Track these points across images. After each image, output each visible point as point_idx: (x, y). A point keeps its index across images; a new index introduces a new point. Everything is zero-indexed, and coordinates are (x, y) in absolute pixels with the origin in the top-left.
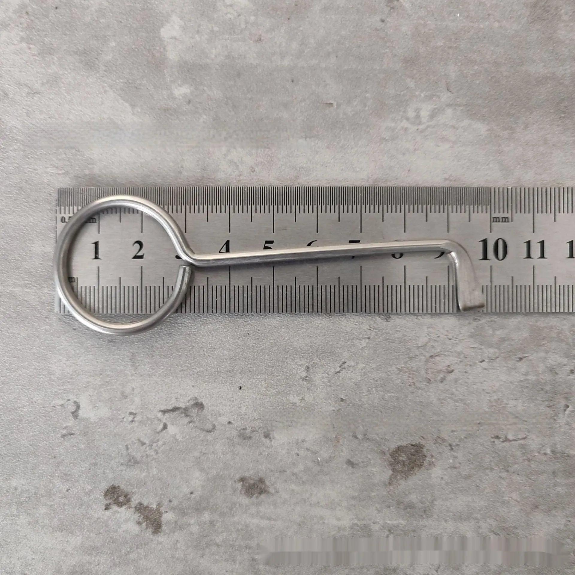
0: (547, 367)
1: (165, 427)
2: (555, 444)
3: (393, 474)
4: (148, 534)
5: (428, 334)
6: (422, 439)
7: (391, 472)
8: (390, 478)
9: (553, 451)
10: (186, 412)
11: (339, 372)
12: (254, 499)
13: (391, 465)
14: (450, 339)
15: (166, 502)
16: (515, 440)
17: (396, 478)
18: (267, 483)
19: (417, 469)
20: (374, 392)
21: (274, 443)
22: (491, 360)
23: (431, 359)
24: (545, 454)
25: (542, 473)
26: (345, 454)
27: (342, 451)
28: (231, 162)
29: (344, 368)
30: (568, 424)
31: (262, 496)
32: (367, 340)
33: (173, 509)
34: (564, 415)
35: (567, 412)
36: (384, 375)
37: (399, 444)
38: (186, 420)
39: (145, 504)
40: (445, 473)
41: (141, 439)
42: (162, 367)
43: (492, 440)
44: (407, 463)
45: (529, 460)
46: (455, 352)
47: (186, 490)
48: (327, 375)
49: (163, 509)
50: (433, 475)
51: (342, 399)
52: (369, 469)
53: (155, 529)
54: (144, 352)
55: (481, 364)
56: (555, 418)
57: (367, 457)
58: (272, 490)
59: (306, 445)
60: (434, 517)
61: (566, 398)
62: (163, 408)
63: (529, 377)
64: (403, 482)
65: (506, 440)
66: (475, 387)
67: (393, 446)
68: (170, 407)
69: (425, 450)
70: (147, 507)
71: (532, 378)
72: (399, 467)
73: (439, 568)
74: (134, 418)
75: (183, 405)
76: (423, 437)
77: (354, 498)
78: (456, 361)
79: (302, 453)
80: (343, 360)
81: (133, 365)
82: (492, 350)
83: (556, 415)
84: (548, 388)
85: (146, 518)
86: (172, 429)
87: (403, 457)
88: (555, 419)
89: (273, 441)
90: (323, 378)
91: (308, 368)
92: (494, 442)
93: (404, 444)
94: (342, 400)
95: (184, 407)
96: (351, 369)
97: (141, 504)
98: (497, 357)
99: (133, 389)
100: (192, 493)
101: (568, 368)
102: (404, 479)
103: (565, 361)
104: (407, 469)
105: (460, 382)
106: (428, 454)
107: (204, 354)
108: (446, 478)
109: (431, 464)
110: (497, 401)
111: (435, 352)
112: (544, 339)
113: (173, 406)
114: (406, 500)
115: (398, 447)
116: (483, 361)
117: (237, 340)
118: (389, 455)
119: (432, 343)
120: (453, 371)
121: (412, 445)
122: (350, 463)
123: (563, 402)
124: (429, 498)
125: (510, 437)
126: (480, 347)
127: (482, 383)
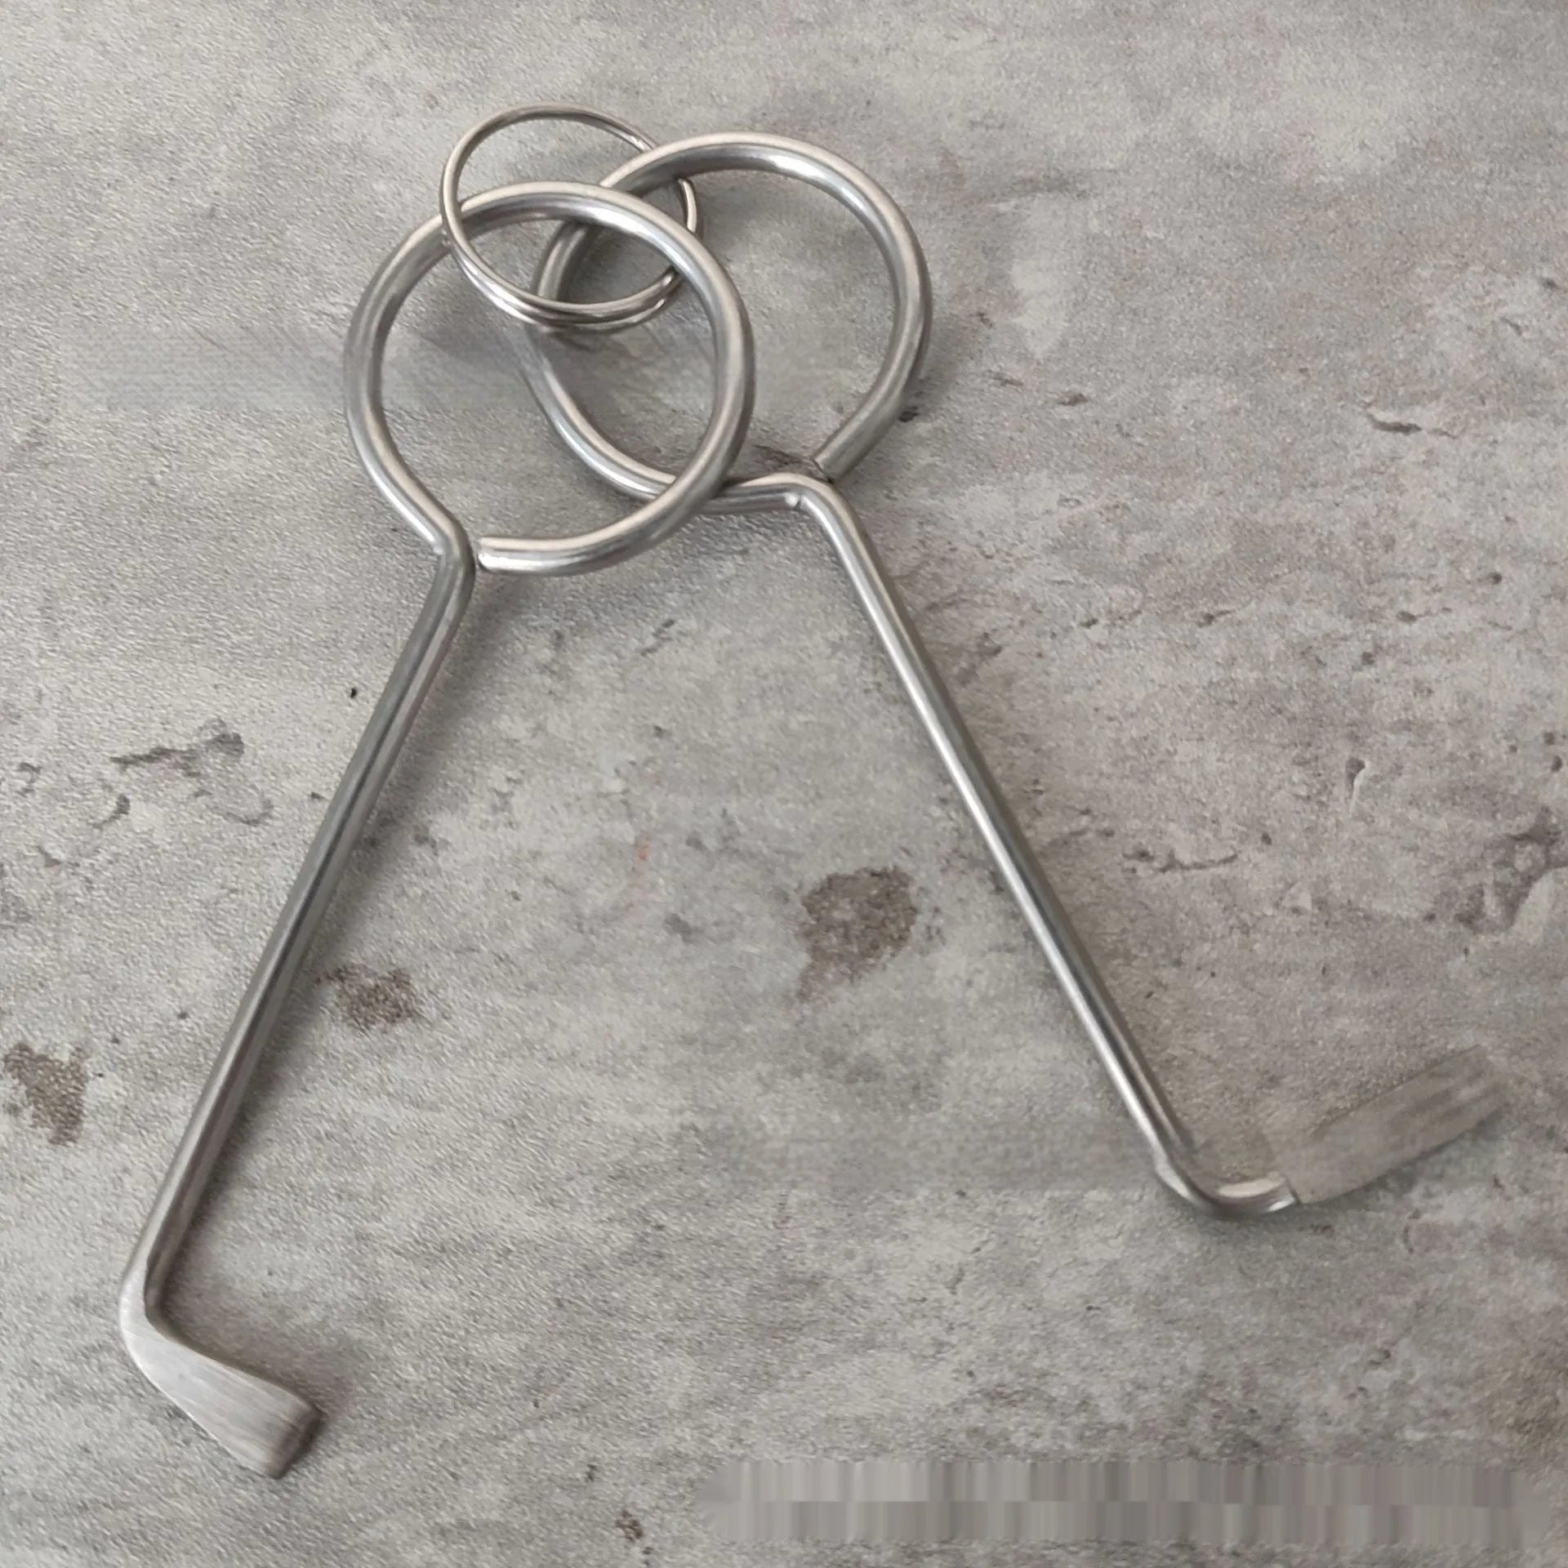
0: (1290, 645)
1: (123, 807)
2: (1326, 880)
3: (812, 967)
4: (38, 1142)
5: (923, 543)
6: (904, 855)
7: (803, 959)
8: (804, 978)
9: (1320, 903)
10: (189, 763)
11: (651, 650)
12: (373, 1037)
13: (808, 935)
14: (989, 557)
15: (101, 1044)
16: (1200, 866)
17: (820, 977)
18: (417, 986)
19: (889, 949)
20: (758, 709)
21: (446, 860)
22: (1117, 619)
23: (932, 616)
24: (1296, 911)
25: (1288, 970)
26: (663, 896)
27: (654, 887)
28: (372, 82)
29: (669, 639)
30: (1361, 816)
31: (399, 1030)
32: (739, 559)
33: (120, 1065)
34: (1351, 789)
35: (1357, 782)
36: (787, 661)
37: (831, 869)
38: (189, 786)
39: (37, 1049)
40: (980, 965)
41: (47, 848)
42: (131, 632)
43: (1129, 864)
44: (856, 929)
45: (1246, 930)
46: (1006, 593)
47: (168, 1005)
48: (615, 658)
49: (89, 1066)
50: (938, 973)
51: (658, 729)
52: (740, 945)
53: (59, 1130)
54: (83, 588)
55: (1087, 631)
56: (1324, 799)
57: (732, 910)
58: (430, 1011)
59: (545, 866)
60: (943, 1109)
61: (1353, 738)
62: (122, 750)
63: (1238, 673)
64: (843, 992)
65: (1172, 864)
66: (1068, 698)
67: (814, 875)
68: (142, 750)
69: (913, 890)
70: (43, 1058)
71: (1246, 675)
72: (833, 940)
73: (958, 1280)
74: (32, 781)
75: (181, 744)
76: (907, 851)
77: (688, 1040)
78: (1009, 622)
79: (528, 891)
80: (667, 616)
81: (46, 627)
82: (1118, 591)
83: (1325, 788)
84: (1296, 706)
85: (37, 1094)
86: (142, 815)
87: (844, 912)
88: (1321, 804)
89: (443, 853)
90: (603, 664)
91: (559, 636)
92: (1134, 870)
93: (849, 869)
94: (659, 731)
95: (184, 749)
96: (688, 641)
97: (23, 1048)
98: (1138, 612)
99: (40, 695)
100: (183, 1016)
101: (1355, 649)
102: (847, 981)
103: (1346, 628)
104: (855, 950)
105: (1022, 683)
106: (925, 903)
107: (256, 595)
108: (981, 981)
109: (934, 936)
110: (1137, 744)
111: (946, 592)
112: (1278, 559)
113: (153, 745)
114: (855, 1051)
115: (830, 879)
116: (1095, 622)
117: (353, 556)
118: (799, 905)
119: (933, 568)
120: (997, 651)
121: (873, 874)
122: (677, 925)
123: (1345, 752)
124: (928, 1045)
125: (1185, 857)
126: (1082, 580)
127: (1091, 689)
